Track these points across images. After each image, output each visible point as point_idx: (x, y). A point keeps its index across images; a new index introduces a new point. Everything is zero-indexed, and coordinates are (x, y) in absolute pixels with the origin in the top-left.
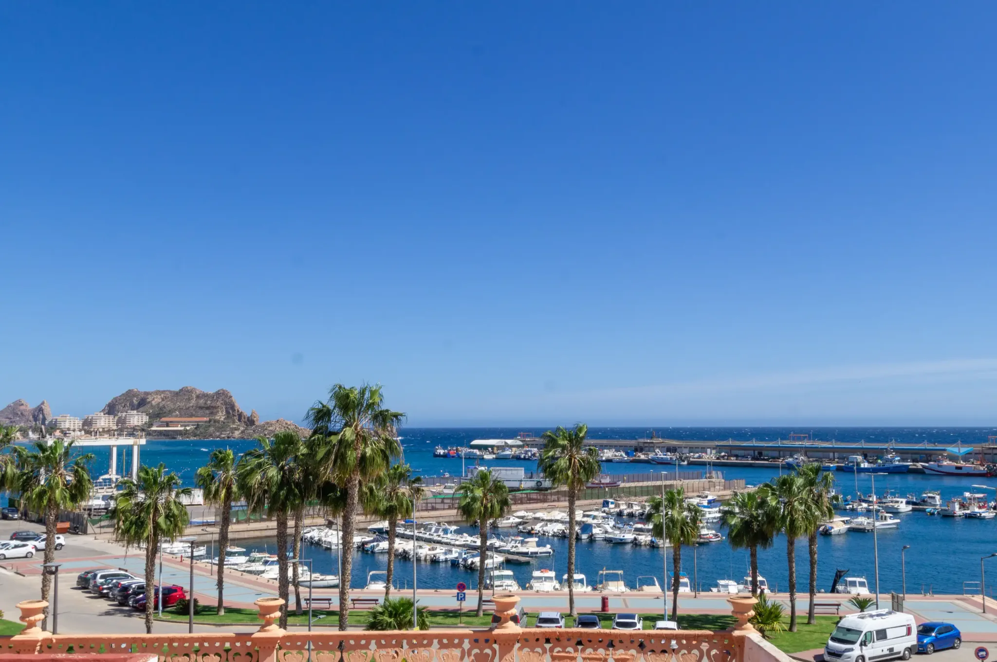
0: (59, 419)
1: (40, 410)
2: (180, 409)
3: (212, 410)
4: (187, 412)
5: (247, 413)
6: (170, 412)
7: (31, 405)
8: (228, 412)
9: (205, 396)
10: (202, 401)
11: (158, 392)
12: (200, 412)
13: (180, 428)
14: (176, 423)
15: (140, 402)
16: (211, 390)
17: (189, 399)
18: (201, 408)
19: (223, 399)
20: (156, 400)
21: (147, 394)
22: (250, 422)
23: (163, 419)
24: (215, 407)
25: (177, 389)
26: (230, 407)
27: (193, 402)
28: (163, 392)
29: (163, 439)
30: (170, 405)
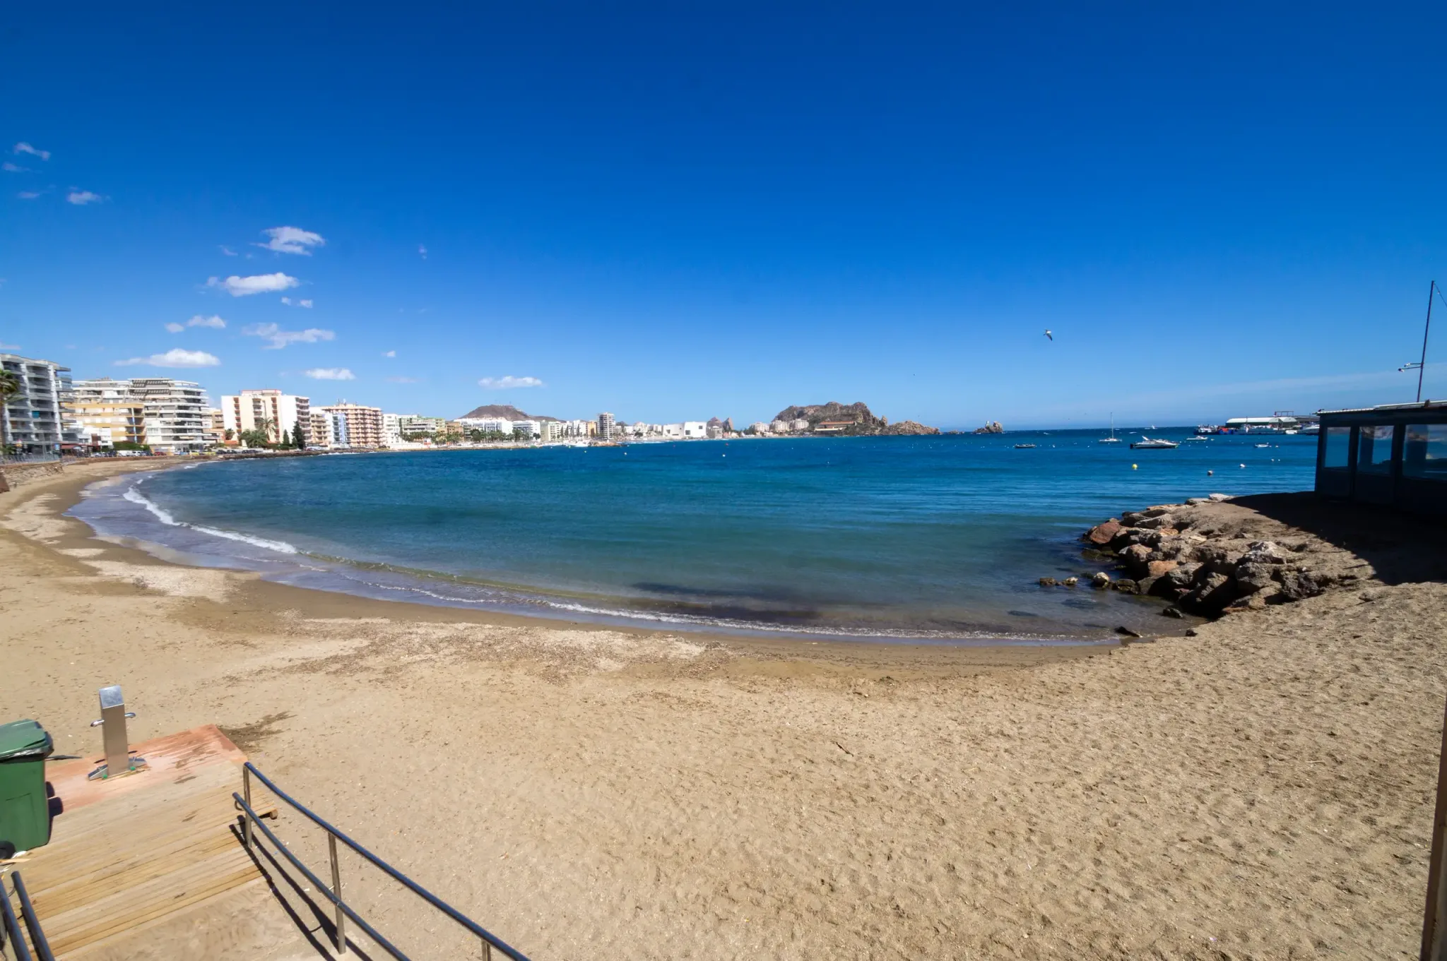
0: (756, 425)
1: (727, 423)
2: (830, 417)
3: (854, 417)
4: (834, 419)
5: (879, 418)
6: (824, 419)
7: (722, 420)
8: (865, 418)
9: (847, 407)
10: (844, 411)
11: (811, 407)
12: (846, 418)
13: (834, 429)
14: (831, 426)
15: (801, 414)
16: (851, 403)
17: (835, 410)
18: (845, 415)
19: (861, 409)
20: (811, 412)
21: (802, 408)
22: (882, 424)
23: (822, 423)
24: (854, 415)
25: (824, 404)
26: (866, 414)
27: (838, 412)
28: (814, 406)
29: (824, 437)
30: (821, 415)
